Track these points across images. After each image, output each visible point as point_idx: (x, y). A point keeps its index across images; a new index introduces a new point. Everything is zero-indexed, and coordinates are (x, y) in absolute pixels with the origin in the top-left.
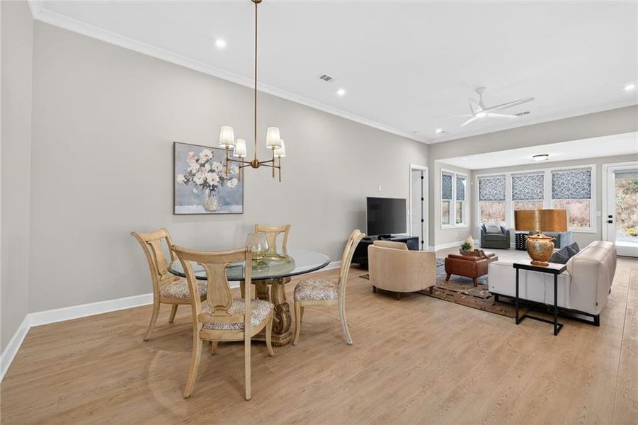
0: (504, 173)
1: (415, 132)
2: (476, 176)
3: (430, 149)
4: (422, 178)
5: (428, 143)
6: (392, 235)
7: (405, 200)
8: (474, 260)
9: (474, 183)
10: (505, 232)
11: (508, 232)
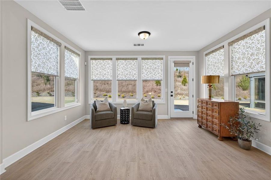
9: (88, 64)
10: (113, 109)
11: (116, 109)
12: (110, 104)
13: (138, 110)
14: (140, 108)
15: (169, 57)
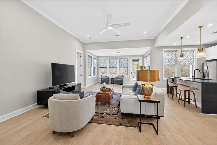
0: (107, 58)
1: (78, 35)
2: (99, 58)
3: (84, 45)
4: (81, 57)
5: (84, 42)
6: (67, 84)
7: (74, 66)
8: (108, 94)
9: (98, 61)
10: (108, 78)
11: (109, 78)
12: (107, 77)
13: (117, 79)
14: (118, 78)
15: (131, 58)
